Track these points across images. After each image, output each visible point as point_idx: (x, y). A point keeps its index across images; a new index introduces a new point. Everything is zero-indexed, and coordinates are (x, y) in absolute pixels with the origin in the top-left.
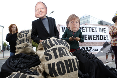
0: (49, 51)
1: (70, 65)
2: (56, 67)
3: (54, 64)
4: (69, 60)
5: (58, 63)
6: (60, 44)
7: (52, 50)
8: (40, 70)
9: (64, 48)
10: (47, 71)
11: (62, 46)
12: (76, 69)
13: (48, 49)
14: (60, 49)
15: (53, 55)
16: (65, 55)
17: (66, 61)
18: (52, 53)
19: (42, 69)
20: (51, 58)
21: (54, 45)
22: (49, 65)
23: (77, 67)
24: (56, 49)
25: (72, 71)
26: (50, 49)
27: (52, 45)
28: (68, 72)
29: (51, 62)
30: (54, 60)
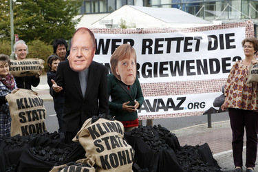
0: (100, 141)
1: (124, 157)
2: (109, 160)
3: (106, 156)
4: (123, 152)
5: (111, 156)
6: (112, 132)
7: (103, 139)
8: (91, 163)
9: (116, 136)
10: (99, 163)
11: (115, 134)
12: (129, 162)
13: (97, 139)
14: (112, 138)
15: (105, 146)
16: (118, 146)
17: (119, 153)
18: (103, 143)
19: (93, 162)
20: (103, 149)
21: (105, 133)
22: (101, 157)
23: (131, 159)
24: (108, 138)
25: (125, 163)
26: (100, 138)
27: (103, 133)
28: (122, 165)
29: (103, 154)
30: (106, 152)
